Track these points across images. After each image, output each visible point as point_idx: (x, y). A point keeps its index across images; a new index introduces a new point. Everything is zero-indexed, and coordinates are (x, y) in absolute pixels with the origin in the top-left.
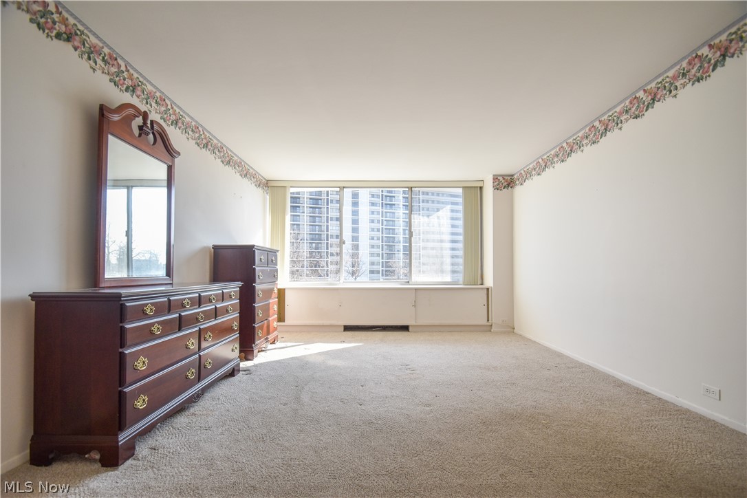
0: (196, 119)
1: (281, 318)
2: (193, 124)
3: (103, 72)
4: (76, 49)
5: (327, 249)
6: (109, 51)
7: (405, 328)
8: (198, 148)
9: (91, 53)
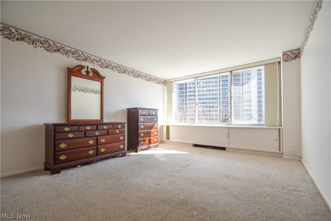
0: (118, 63)
1: (168, 138)
2: (117, 65)
3: (72, 57)
4: (61, 53)
5: (243, 108)
6: (74, 50)
7: (224, 149)
8: (120, 74)
9: (67, 53)
